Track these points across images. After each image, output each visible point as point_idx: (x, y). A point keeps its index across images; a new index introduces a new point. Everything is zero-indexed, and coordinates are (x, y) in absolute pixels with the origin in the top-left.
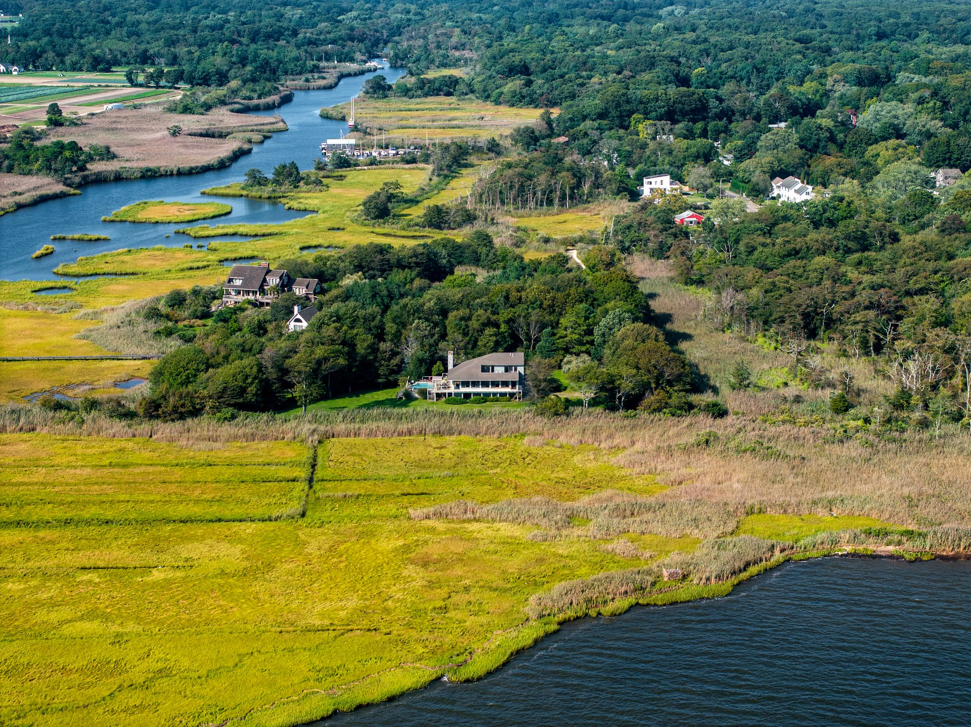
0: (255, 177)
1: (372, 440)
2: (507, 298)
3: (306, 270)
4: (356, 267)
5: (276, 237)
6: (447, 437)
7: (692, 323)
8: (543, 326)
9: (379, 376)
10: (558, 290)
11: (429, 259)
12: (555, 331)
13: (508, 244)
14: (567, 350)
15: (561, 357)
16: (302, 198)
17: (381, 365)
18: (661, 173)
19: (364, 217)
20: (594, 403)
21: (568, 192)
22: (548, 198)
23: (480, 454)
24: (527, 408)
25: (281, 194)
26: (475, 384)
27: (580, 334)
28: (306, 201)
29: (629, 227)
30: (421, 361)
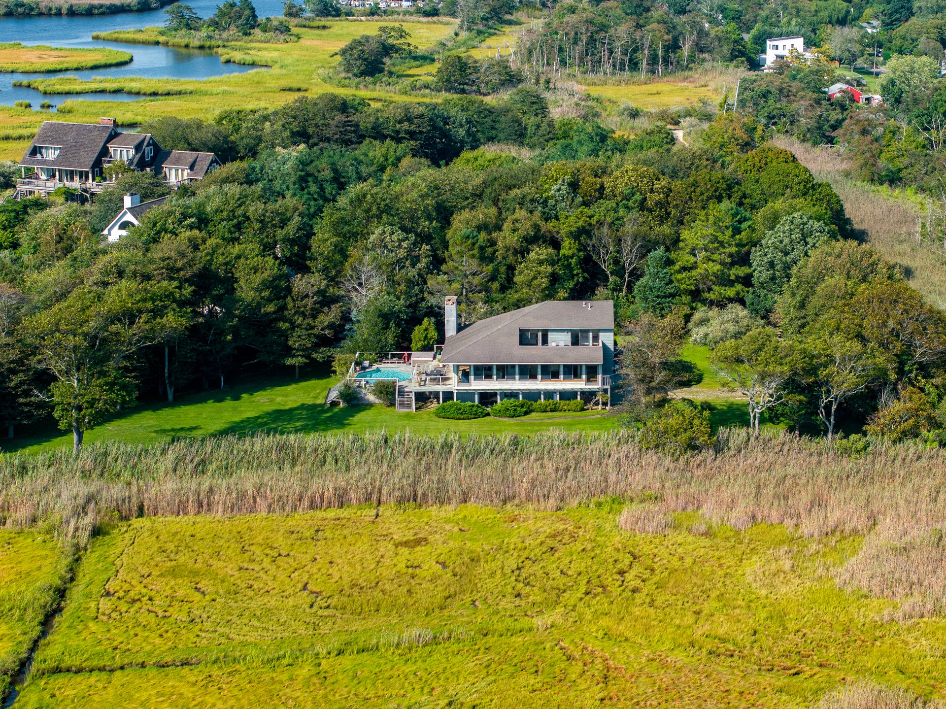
0: (182, 17)
1: (242, 521)
2: (574, 186)
3: (195, 137)
4: (293, 134)
5: (188, 97)
6: (434, 510)
7: (905, 247)
8: (647, 247)
9: (288, 351)
10: (674, 175)
11: (434, 127)
12: (673, 255)
13: (572, 115)
14: (696, 295)
15: (686, 310)
16: (254, 48)
17: (293, 327)
18: (790, 35)
19: (343, 75)
20: (771, 416)
21: (660, 53)
22: (630, 60)
23: (512, 563)
24: (623, 432)
25: (220, 43)
26: (505, 372)
27: (722, 263)
28: (259, 53)
29: (765, 95)
30: (386, 317)
